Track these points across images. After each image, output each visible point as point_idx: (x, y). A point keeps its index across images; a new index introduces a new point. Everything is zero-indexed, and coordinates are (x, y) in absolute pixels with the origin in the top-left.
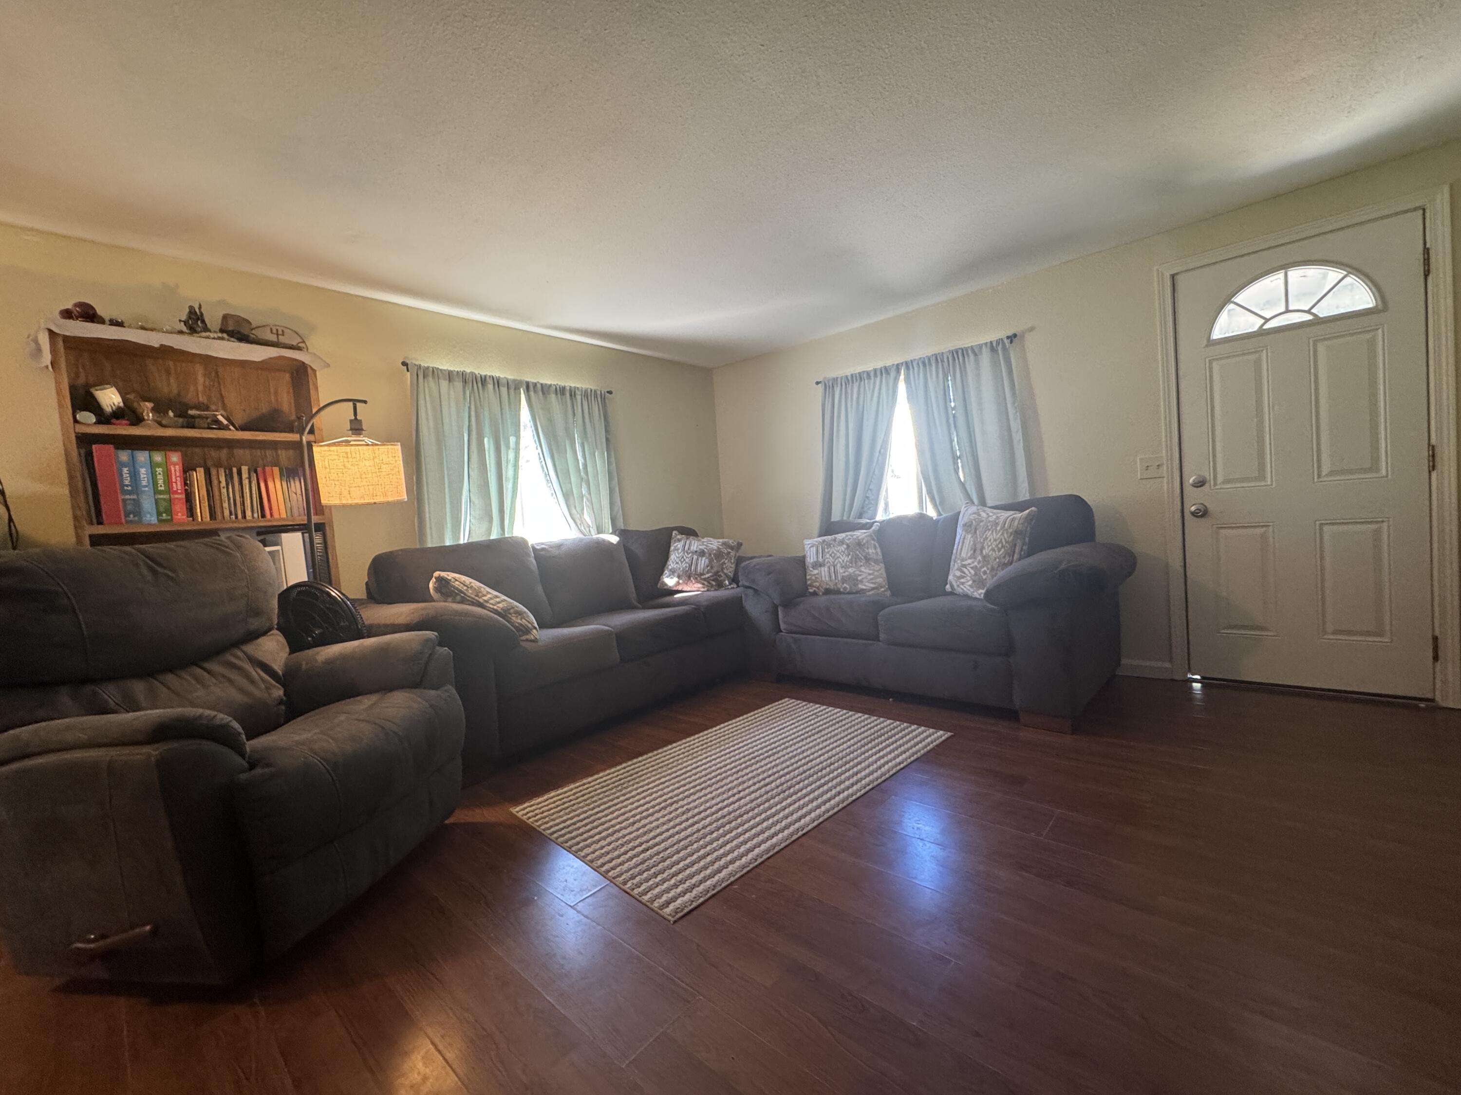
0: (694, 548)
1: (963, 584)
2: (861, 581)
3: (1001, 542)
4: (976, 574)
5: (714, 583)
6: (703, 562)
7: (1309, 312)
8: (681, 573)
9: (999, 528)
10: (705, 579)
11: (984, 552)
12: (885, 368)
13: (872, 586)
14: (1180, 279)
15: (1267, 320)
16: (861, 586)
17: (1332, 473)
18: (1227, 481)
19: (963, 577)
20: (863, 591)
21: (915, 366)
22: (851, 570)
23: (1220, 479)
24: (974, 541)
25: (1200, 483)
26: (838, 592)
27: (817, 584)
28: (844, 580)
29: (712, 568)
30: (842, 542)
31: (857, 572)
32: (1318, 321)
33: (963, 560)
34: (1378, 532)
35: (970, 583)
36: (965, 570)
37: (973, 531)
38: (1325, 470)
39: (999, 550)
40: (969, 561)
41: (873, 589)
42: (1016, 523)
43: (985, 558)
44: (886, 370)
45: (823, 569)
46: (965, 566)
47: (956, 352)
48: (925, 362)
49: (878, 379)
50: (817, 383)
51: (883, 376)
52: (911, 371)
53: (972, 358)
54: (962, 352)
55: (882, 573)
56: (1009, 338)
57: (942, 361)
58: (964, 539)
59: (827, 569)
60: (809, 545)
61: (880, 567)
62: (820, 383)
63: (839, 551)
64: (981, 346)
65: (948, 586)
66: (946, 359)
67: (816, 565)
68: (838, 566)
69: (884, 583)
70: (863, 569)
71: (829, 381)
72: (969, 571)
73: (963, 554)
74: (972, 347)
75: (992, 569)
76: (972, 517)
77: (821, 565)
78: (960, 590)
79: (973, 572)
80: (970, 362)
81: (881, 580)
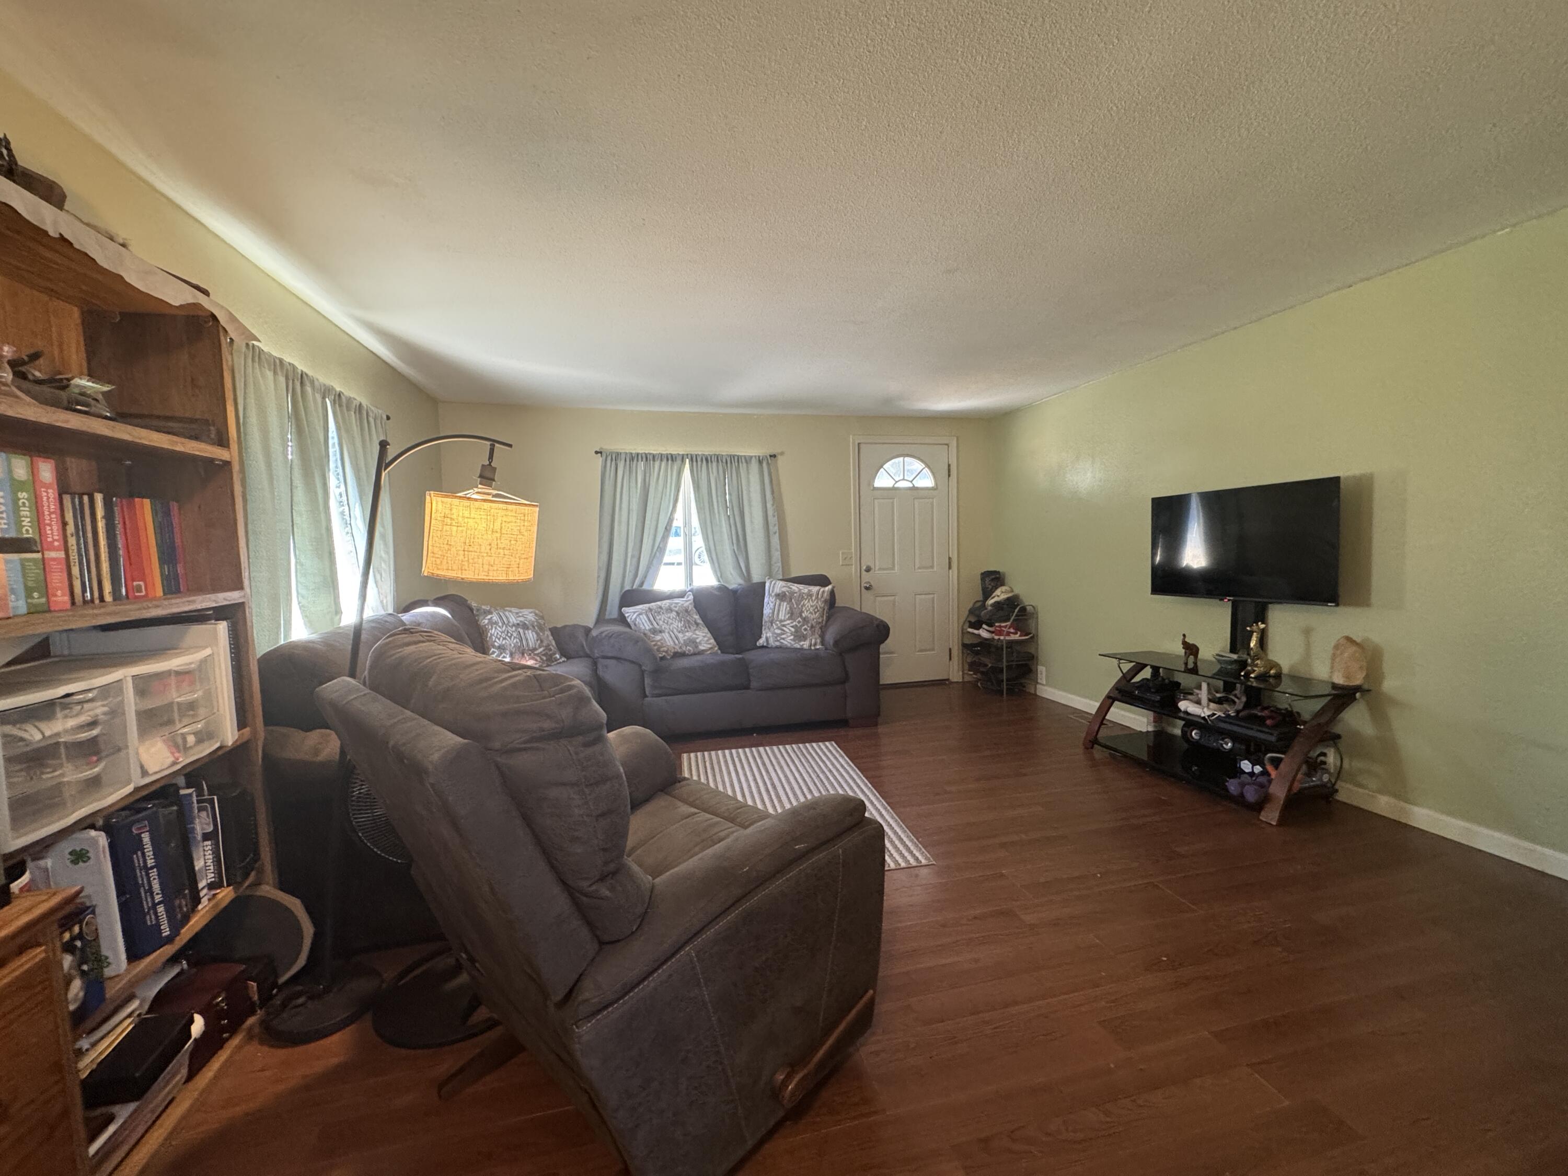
0: (513, 620)
1: (783, 639)
2: (700, 643)
3: (817, 608)
4: (796, 631)
5: (545, 658)
6: (531, 636)
7: (911, 482)
8: (514, 650)
9: (814, 598)
10: (537, 655)
11: (804, 615)
12: (672, 455)
13: (709, 646)
14: (862, 446)
15: (896, 482)
16: (701, 648)
17: (919, 568)
18: (880, 569)
19: (783, 634)
20: (701, 653)
21: (699, 460)
22: (688, 634)
23: (877, 568)
24: (791, 608)
25: (868, 570)
26: (685, 655)
27: (665, 649)
28: (686, 644)
29: (542, 641)
30: (670, 610)
31: (694, 636)
32: (914, 488)
33: (781, 621)
34: (933, 598)
35: (792, 637)
36: (784, 628)
37: (788, 600)
38: (916, 567)
39: (815, 613)
40: (788, 622)
41: (710, 649)
42: (826, 594)
43: (805, 620)
44: (673, 458)
45: (663, 634)
46: (784, 626)
47: (732, 457)
48: (707, 459)
49: (664, 464)
50: (597, 452)
51: (670, 462)
52: (695, 463)
53: (745, 464)
54: (736, 458)
55: (709, 635)
56: (771, 456)
57: (722, 462)
58: (780, 605)
59: (667, 634)
60: (634, 613)
61: (706, 630)
62: (601, 453)
63: (669, 618)
64: (751, 457)
65: (762, 642)
66: (724, 461)
67: (655, 631)
68: (675, 630)
69: (715, 643)
70: (697, 632)
71: (611, 453)
72: (789, 629)
73: (781, 617)
74: (745, 457)
75: (812, 627)
76: (784, 589)
77: (661, 632)
78: (778, 644)
79: (793, 630)
80: (743, 467)
81: (712, 641)
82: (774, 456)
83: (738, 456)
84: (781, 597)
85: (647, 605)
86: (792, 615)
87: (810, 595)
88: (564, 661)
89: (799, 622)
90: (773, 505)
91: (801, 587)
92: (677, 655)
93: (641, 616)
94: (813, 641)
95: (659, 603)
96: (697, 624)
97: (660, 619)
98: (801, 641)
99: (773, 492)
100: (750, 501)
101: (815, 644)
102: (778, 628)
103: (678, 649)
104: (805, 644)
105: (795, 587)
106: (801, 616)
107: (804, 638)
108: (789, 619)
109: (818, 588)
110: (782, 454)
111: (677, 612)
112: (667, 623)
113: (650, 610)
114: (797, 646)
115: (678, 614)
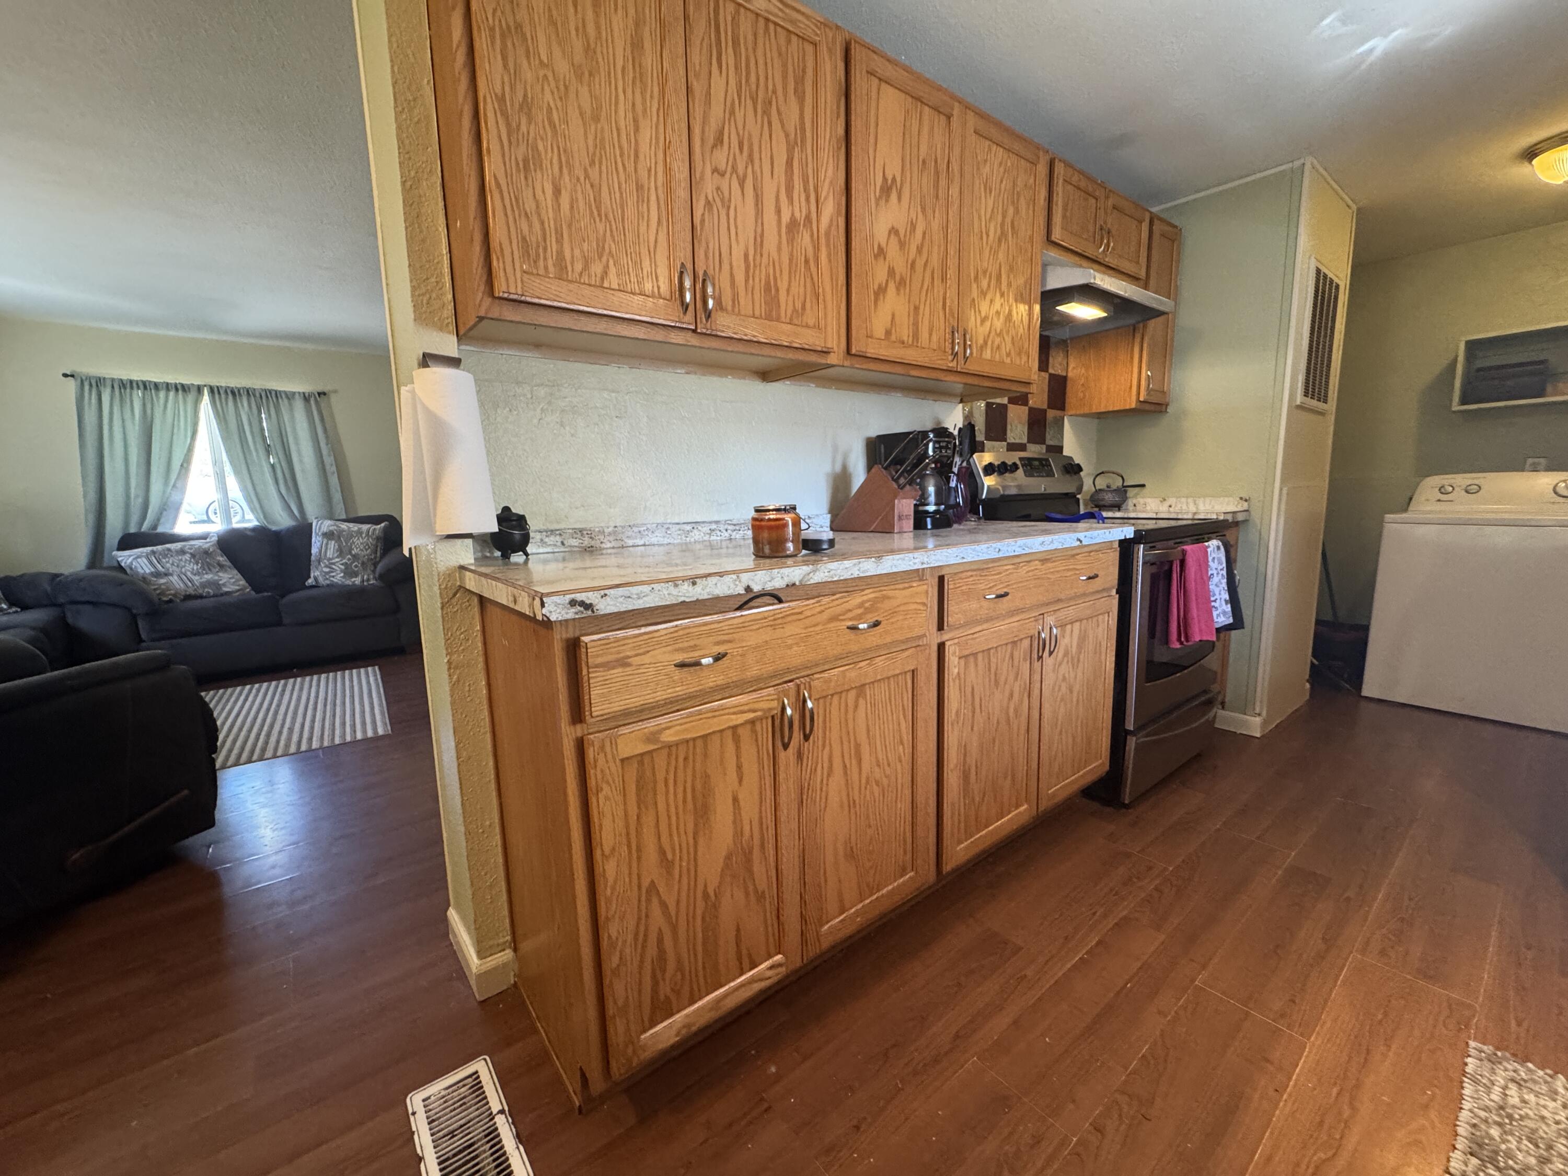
1: (333, 577)
2: (224, 585)
3: (368, 545)
4: (346, 569)
9: (364, 536)
11: (354, 553)
12: (183, 386)
13: (237, 588)
16: (227, 589)
19: (333, 572)
20: (227, 593)
21: (222, 392)
22: (209, 577)
24: (339, 546)
26: (201, 597)
27: (172, 592)
28: (204, 585)
30: (182, 552)
31: (216, 578)
33: (330, 559)
35: (342, 575)
36: (333, 566)
39: (367, 550)
40: (337, 560)
41: (238, 590)
43: (355, 557)
44: (185, 388)
45: (171, 578)
46: (334, 564)
47: (268, 393)
48: (234, 393)
49: (172, 394)
50: (65, 375)
51: (180, 392)
52: (217, 396)
53: (286, 401)
54: (273, 393)
55: (239, 576)
56: (319, 394)
57: (255, 396)
58: (327, 544)
59: (176, 578)
60: (130, 556)
61: (235, 572)
62: (72, 376)
63: (181, 560)
64: (294, 393)
65: (310, 581)
66: (258, 395)
67: (157, 575)
68: (189, 574)
69: (247, 585)
70: (221, 574)
71: (89, 378)
72: (339, 567)
73: (330, 554)
74: (285, 392)
75: (363, 563)
76: (331, 528)
77: (166, 575)
78: (328, 582)
79: (343, 567)
80: (284, 403)
81: (243, 582)
82: (324, 394)
83: (276, 391)
84: (329, 535)
85: (149, 549)
86: (341, 552)
87: (360, 533)
88: (16, 612)
89: (349, 559)
90: (327, 444)
91: (351, 525)
92: (188, 597)
93: (139, 560)
94: (365, 577)
95: (168, 546)
96: (221, 566)
97: (168, 562)
98: (352, 577)
99: (325, 430)
100: (296, 438)
101: (368, 580)
102: (326, 566)
103: (191, 591)
104: (357, 581)
105: (344, 526)
106: (350, 553)
107: (356, 574)
108: (337, 557)
109: (368, 526)
110: (335, 392)
111: (191, 554)
112: (178, 566)
113: (153, 552)
114: (348, 582)
115: (193, 556)
